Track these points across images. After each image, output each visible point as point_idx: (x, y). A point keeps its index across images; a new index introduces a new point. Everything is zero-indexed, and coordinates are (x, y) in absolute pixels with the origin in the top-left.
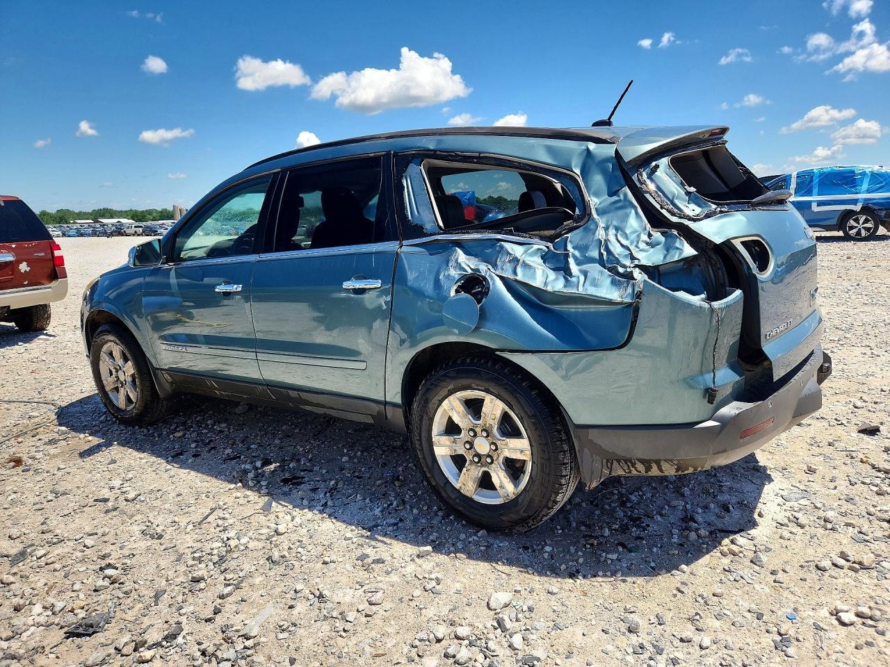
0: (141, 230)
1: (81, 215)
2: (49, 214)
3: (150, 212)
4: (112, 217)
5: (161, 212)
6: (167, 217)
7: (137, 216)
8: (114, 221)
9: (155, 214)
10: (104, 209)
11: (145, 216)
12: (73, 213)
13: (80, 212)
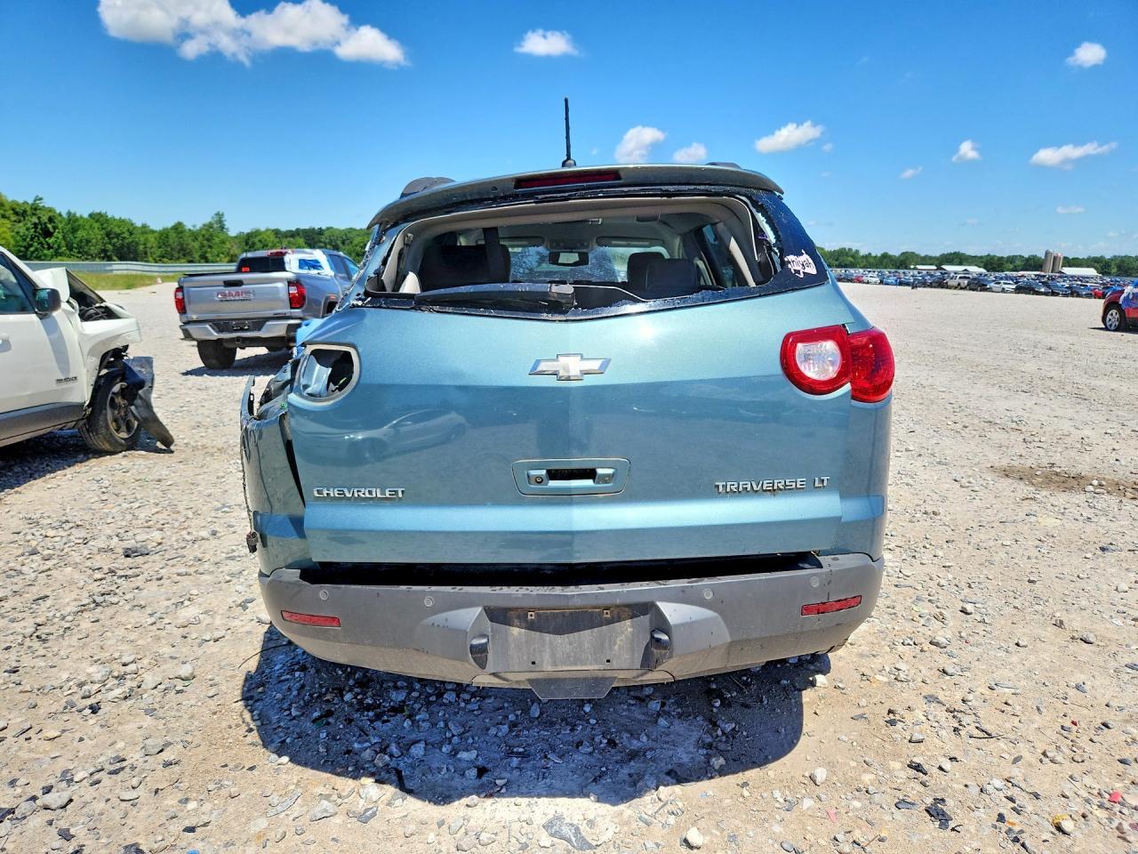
0: (966, 282)
1: (926, 260)
2: (890, 256)
3: (1011, 259)
4: (960, 264)
5: (1028, 260)
6: (1035, 267)
7: (991, 264)
8: (960, 268)
9: (1018, 263)
10: (955, 253)
11: (1002, 264)
12: (918, 256)
13: (926, 256)
